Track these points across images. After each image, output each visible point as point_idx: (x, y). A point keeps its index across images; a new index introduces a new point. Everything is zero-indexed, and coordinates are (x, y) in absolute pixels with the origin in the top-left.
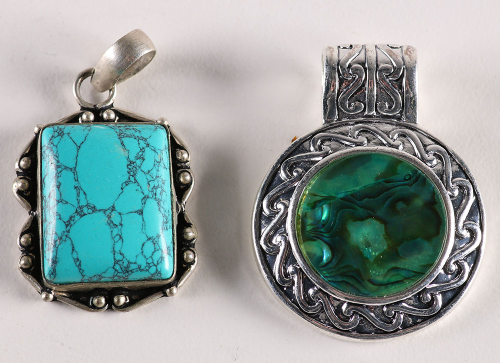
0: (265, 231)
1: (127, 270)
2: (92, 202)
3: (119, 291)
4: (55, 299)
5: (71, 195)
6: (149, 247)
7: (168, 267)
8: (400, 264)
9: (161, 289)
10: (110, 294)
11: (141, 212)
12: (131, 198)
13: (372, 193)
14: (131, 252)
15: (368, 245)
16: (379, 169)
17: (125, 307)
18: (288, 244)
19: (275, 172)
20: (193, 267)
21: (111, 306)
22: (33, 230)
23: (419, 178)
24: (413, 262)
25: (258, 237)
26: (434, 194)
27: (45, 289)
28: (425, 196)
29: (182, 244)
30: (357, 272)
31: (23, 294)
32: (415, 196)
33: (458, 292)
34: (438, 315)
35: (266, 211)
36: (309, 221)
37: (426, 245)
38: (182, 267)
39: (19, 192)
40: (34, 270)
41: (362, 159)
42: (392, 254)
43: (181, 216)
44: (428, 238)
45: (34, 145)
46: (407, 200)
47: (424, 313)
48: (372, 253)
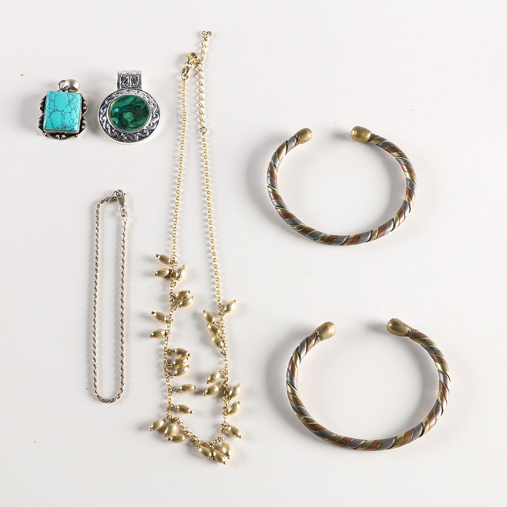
0: (101, 116)
1: (65, 127)
2: (58, 109)
3: (64, 134)
4: (46, 135)
5: (52, 107)
6: (72, 121)
7: (77, 128)
8: (137, 123)
9: (75, 135)
10: (61, 135)
11: (70, 113)
12: (69, 109)
13: (130, 105)
14: (67, 122)
15: (128, 118)
16: (131, 99)
17: (64, 138)
18: (107, 119)
19: (104, 102)
20: (84, 130)
21: (61, 138)
22: (42, 118)
23: (142, 101)
24: (140, 123)
25: (100, 117)
26: (146, 105)
27: (44, 132)
28: (144, 106)
29: (82, 124)
30: (125, 125)
31: (38, 134)
32: (141, 106)
33: (153, 131)
34: (147, 136)
35: (102, 112)
36: (113, 112)
37: (144, 118)
38: (81, 130)
39: (40, 108)
40: (41, 127)
41: (127, 97)
42: (135, 120)
43: (82, 117)
44: (145, 117)
45: (45, 97)
46: (139, 107)
47: (144, 136)
48: (129, 120)
